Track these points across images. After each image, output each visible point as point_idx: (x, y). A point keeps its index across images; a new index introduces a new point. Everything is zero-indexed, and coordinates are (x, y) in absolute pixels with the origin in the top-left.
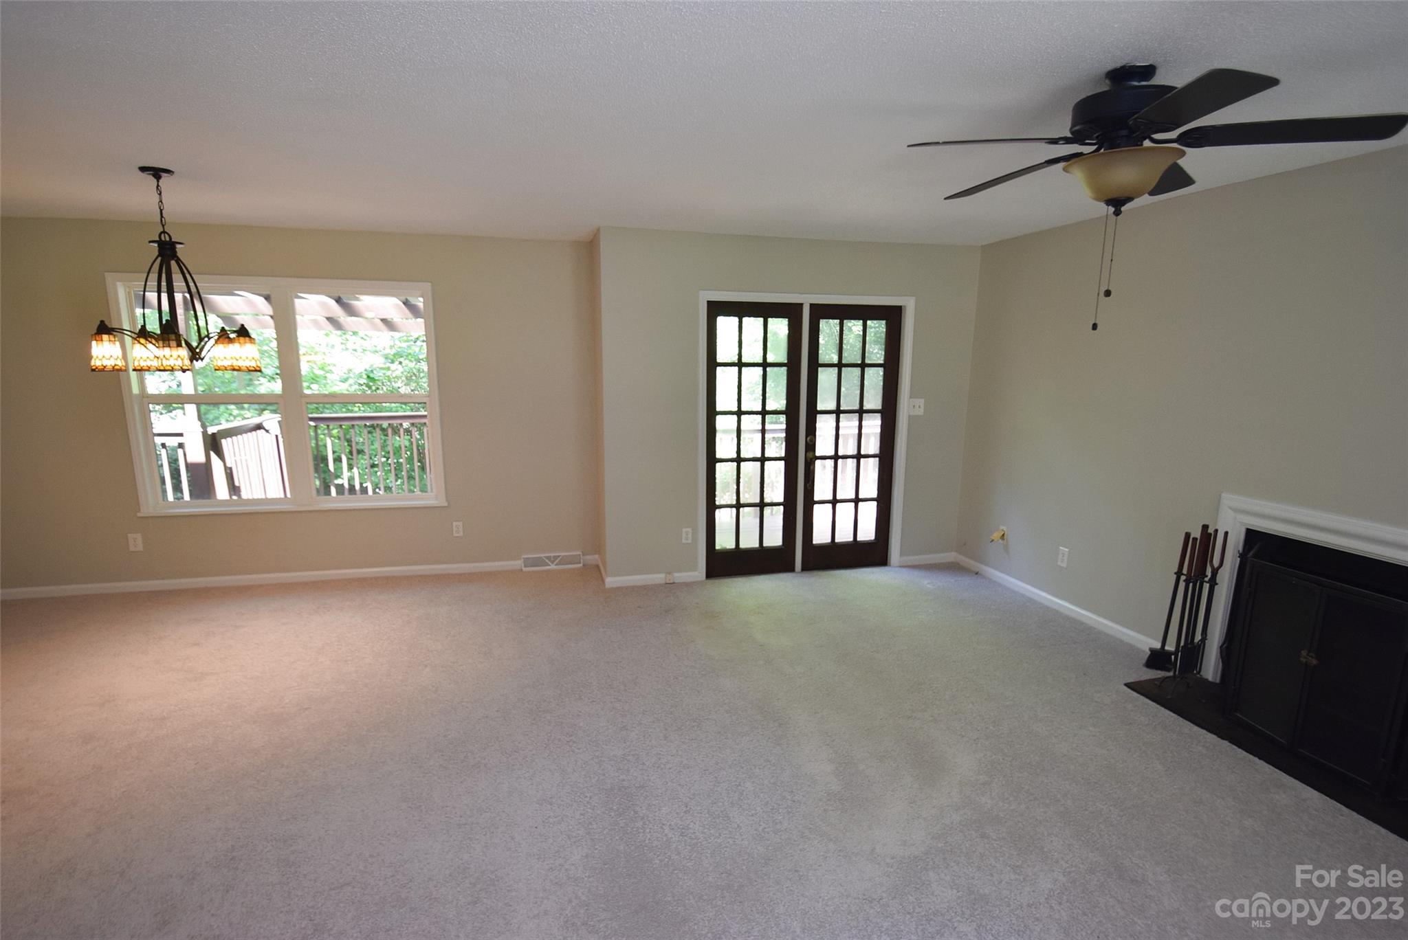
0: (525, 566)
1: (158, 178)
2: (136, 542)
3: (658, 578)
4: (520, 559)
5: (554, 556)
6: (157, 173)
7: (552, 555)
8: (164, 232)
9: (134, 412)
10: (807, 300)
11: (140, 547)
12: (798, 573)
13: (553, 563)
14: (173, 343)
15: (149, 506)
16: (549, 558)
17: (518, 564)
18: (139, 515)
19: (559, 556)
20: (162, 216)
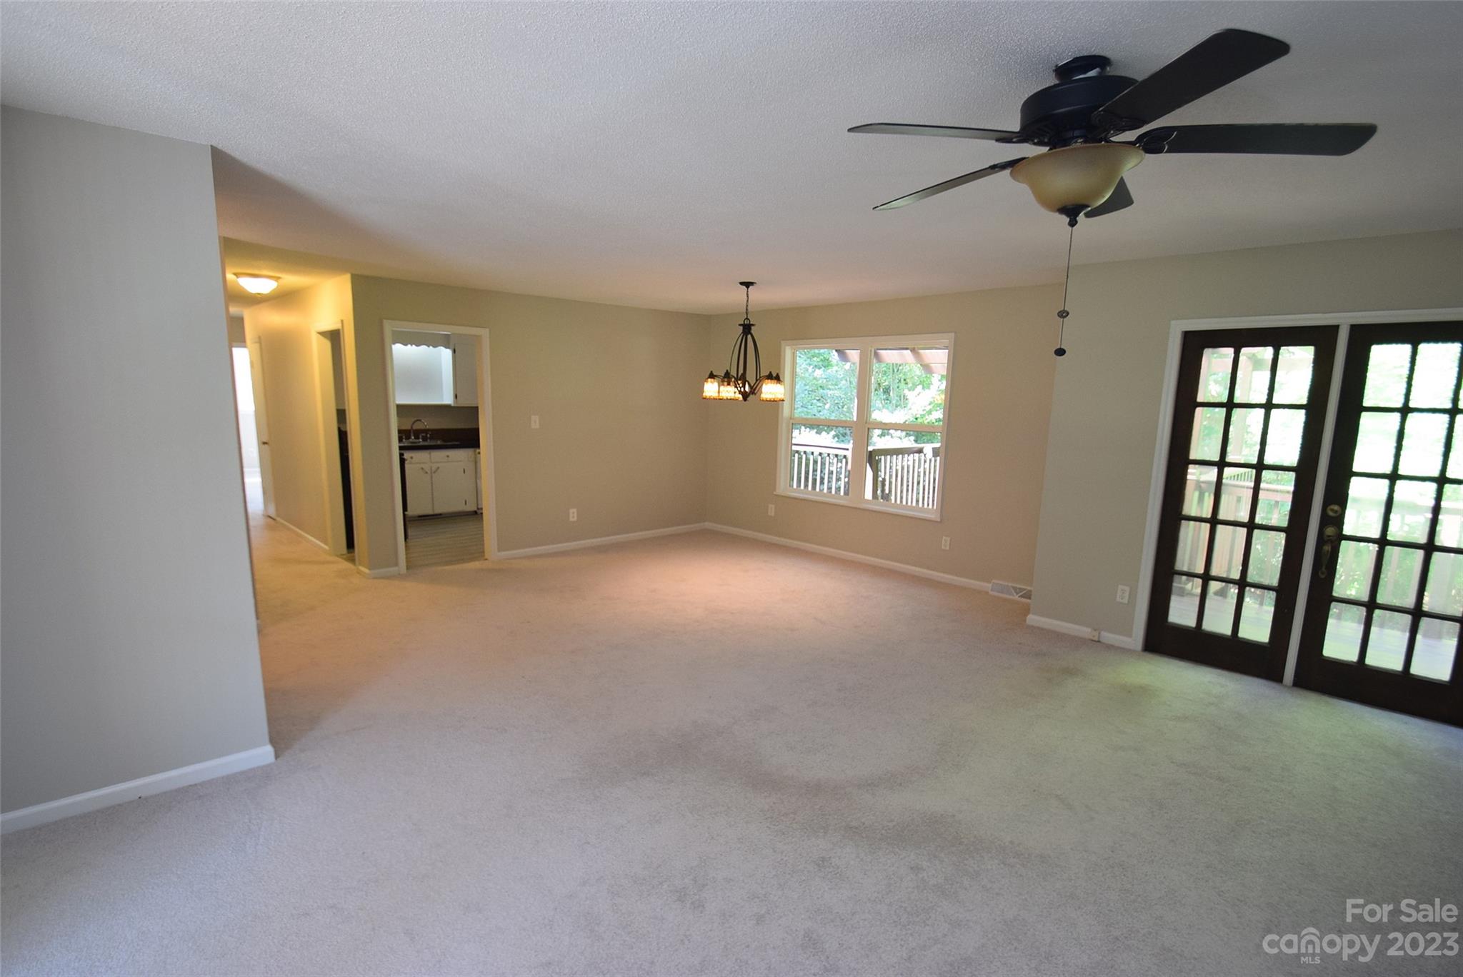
0: (992, 590)
1: (748, 287)
2: (772, 510)
3: (1085, 631)
4: (989, 582)
5: (1020, 589)
6: (747, 285)
7: (1018, 586)
8: (747, 318)
9: (783, 428)
10: (1344, 320)
11: (773, 514)
12: (1286, 686)
13: (1017, 594)
14: (726, 383)
15: (782, 488)
16: (1015, 588)
17: (987, 586)
18: (775, 493)
19: (1025, 589)
20: (747, 310)
